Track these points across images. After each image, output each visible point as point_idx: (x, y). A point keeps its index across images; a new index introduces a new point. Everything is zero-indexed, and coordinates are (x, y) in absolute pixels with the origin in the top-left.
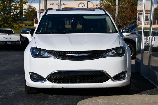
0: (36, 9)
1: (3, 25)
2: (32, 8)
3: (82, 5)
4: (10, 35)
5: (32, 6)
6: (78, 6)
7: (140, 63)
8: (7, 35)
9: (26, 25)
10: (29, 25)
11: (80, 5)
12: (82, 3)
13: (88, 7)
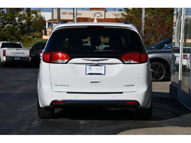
0: (44, 18)
1: (9, 37)
2: (40, 18)
3: (99, 15)
4: (18, 49)
5: (40, 15)
6: (94, 16)
7: (177, 88)
8: (15, 49)
9: (34, 37)
10: (37, 37)
11: (97, 15)
12: (99, 13)
13: (106, 18)
